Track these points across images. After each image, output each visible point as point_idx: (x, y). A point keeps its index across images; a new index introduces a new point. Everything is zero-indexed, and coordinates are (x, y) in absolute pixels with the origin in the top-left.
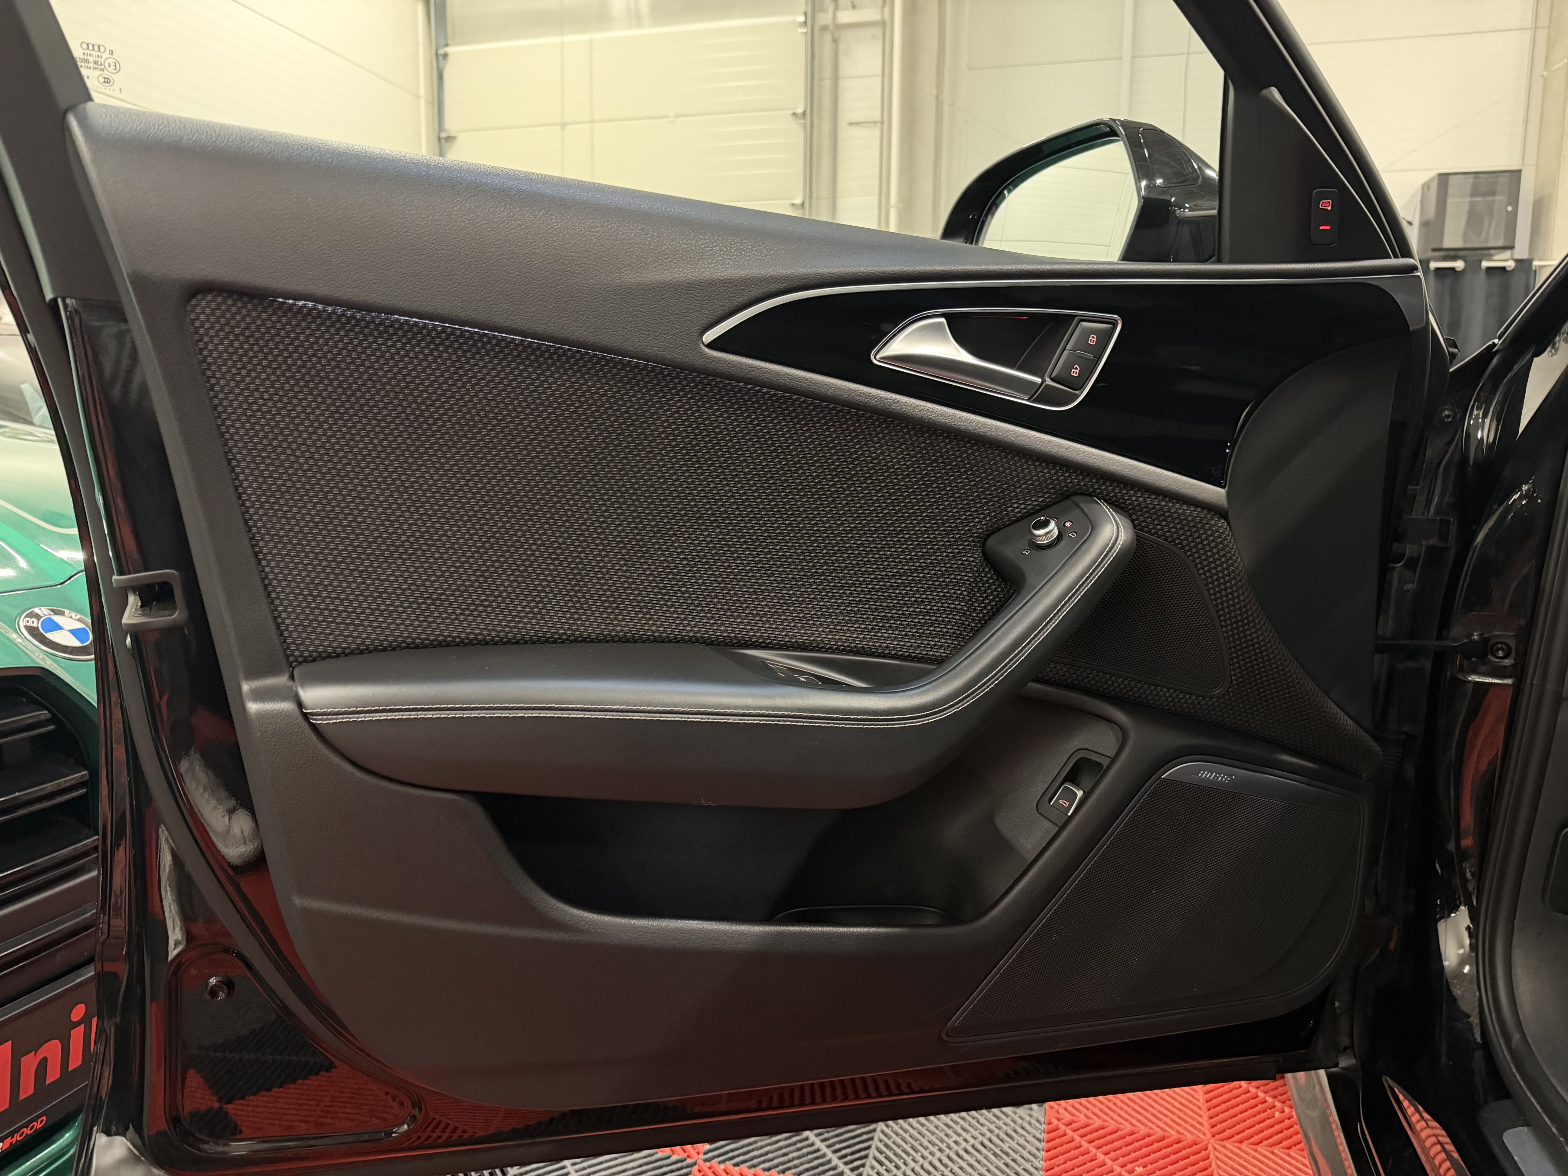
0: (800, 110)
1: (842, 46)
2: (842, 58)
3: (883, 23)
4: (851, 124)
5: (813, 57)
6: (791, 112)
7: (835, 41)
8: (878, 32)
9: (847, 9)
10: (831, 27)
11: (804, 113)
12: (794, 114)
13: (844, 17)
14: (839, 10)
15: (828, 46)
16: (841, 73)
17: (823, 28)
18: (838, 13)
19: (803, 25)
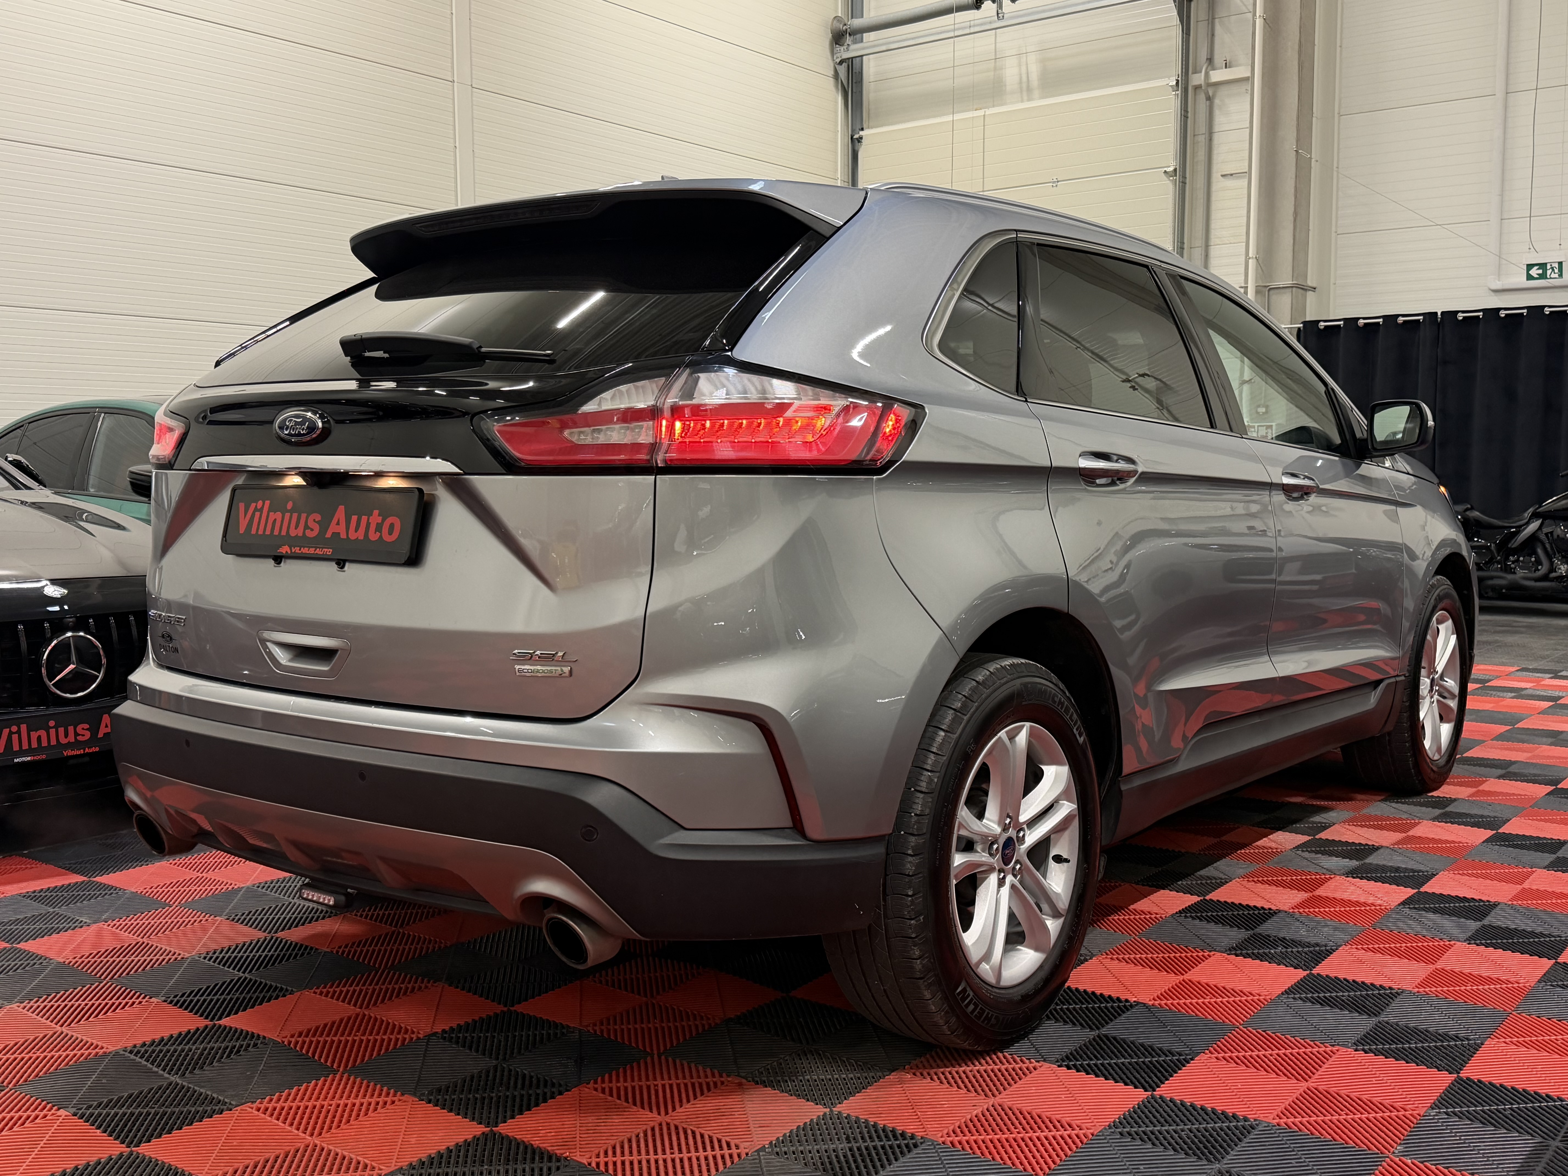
0: (1171, 168)
1: (1217, 101)
2: (1217, 112)
3: (1247, 79)
4: (1222, 176)
5: (1186, 117)
6: (1161, 171)
7: (1209, 98)
8: (1240, 88)
9: (1220, 68)
10: (1204, 87)
11: (1175, 170)
12: (1165, 172)
13: (1216, 76)
14: (1214, 69)
15: (1202, 104)
16: (1216, 128)
17: (1197, 88)
18: (1211, 72)
19: (1175, 88)
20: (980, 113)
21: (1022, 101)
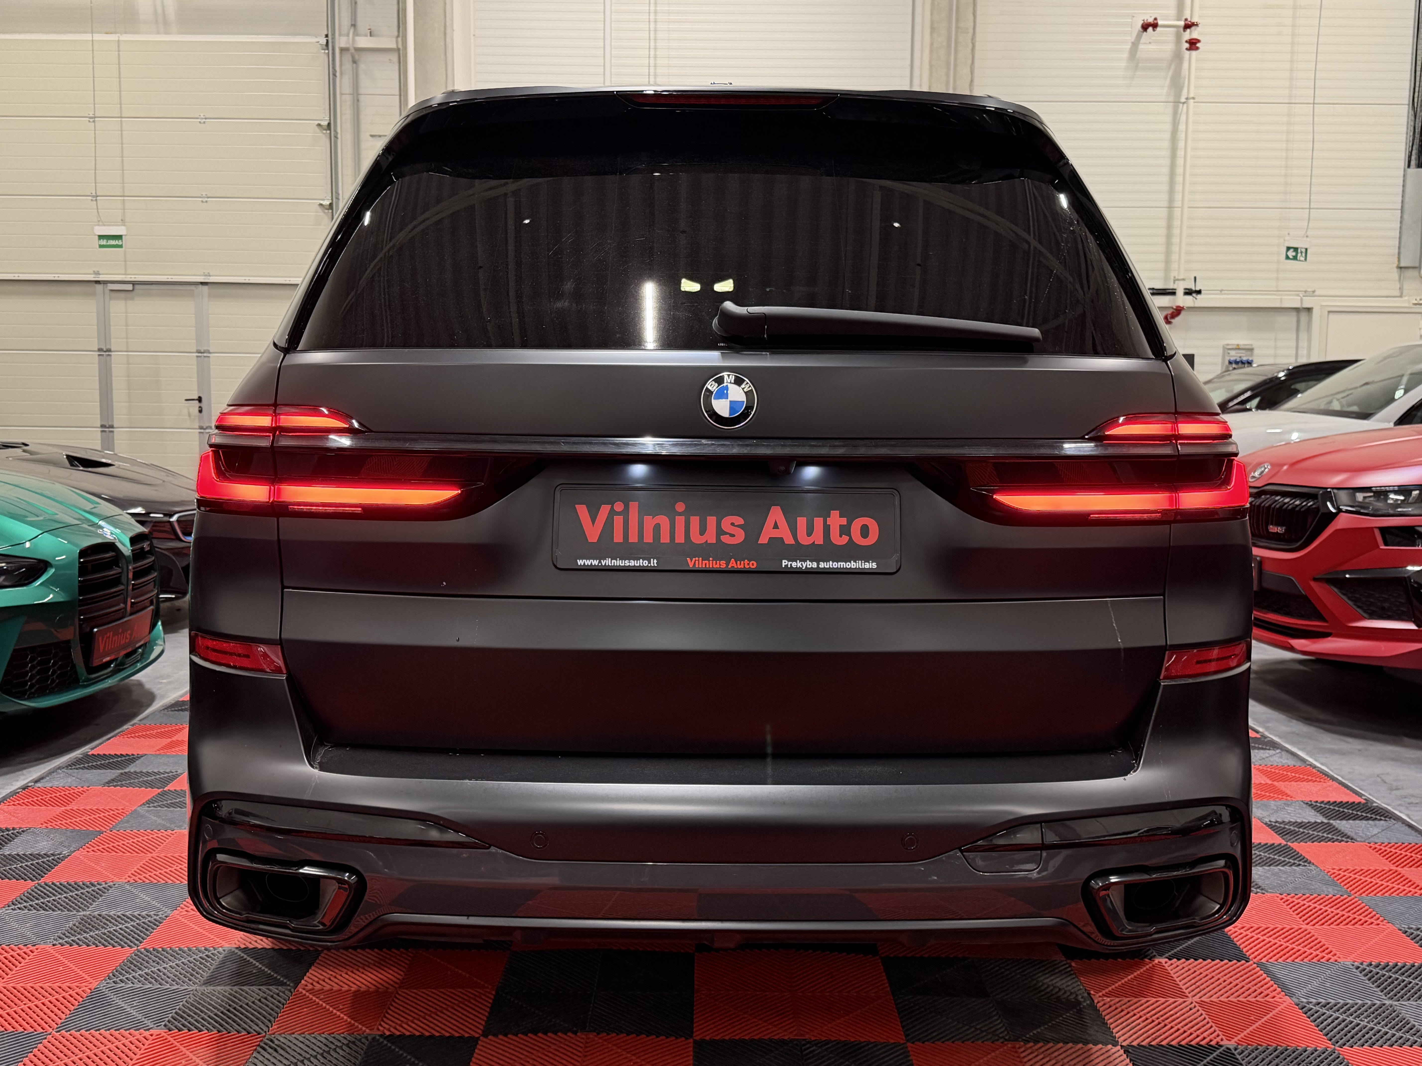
0: (325, 123)
1: (362, 66)
2: (362, 76)
3: (398, 50)
4: (372, 136)
5: (335, 75)
6: (317, 122)
7: (354, 62)
8: (394, 57)
9: (366, 36)
10: (352, 51)
11: (329, 124)
12: (319, 125)
13: (363, 42)
14: (358, 35)
15: (348, 66)
16: (362, 91)
17: (343, 50)
18: (357, 38)
19: (325, 47)
20: (114, 37)
21: (158, 33)
